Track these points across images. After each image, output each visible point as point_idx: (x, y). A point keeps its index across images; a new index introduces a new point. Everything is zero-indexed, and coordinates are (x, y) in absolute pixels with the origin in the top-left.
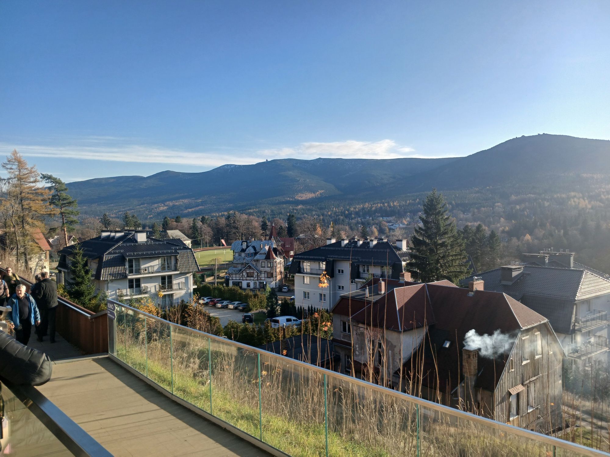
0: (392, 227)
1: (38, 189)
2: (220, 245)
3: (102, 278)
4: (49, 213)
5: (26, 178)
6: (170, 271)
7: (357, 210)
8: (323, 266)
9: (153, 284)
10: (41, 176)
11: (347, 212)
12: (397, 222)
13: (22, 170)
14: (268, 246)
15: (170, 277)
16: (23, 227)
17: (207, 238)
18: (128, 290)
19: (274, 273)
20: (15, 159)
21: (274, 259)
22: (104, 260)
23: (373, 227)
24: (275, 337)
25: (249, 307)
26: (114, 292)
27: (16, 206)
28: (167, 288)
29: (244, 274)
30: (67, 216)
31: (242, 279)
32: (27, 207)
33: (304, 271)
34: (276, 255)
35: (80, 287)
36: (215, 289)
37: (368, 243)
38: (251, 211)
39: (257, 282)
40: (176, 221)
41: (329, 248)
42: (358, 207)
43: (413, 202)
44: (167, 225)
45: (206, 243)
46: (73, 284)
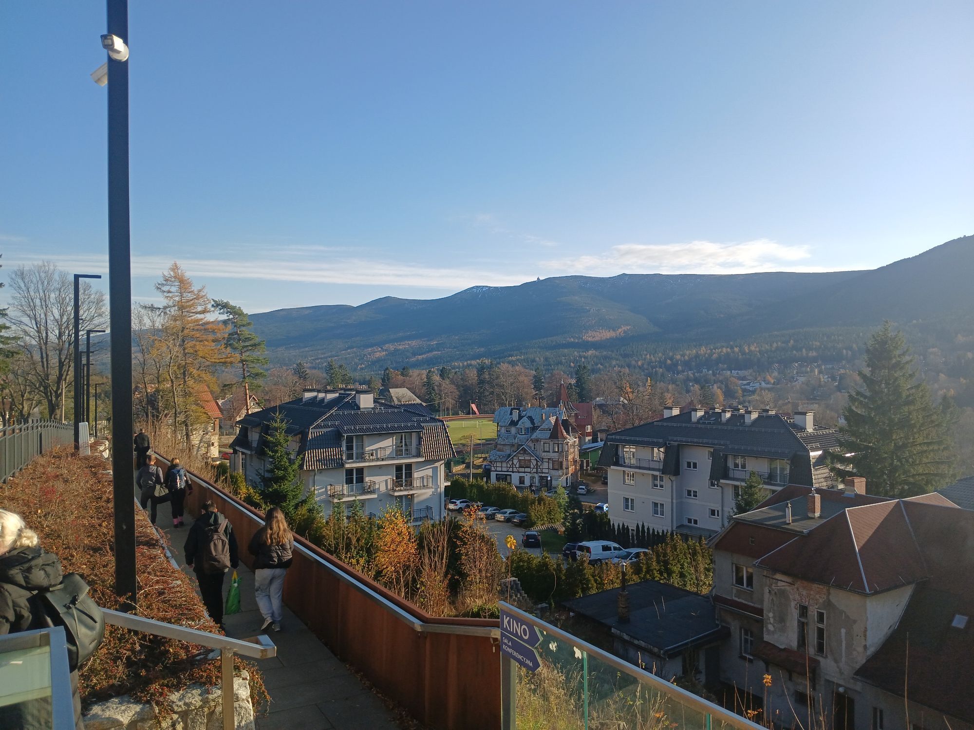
0: (747, 387)
1: (208, 323)
2: (469, 413)
3: (306, 466)
4: (223, 360)
5: (190, 306)
6: (409, 458)
7: (686, 358)
8: (659, 453)
9: (385, 478)
10: (213, 303)
11: (669, 362)
12: (756, 379)
13: (185, 295)
14: (555, 417)
15: (409, 467)
16: (185, 382)
17: (450, 402)
18: (345, 486)
19: (564, 463)
20: (175, 277)
21: (565, 438)
22: (310, 436)
23: (715, 386)
24: (596, 581)
25: (531, 520)
26: (324, 489)
27: (176, 349)
28: (404, 484)
29: (515, 461)
30: (252, 365)
31: (511, 469)
32: (192, 351)
33: (625, 463)
34: (568, 433)
35: (280, 486)
36: (472, 486)
37: (743, 416)
38: (514, 358)
39: (536, 475)
40: (402, 374)
41: (670, 424)
42: (688, 353)
43: (783, 345)
44: (388, 379)
45: (448, 409)
46: (270, 480)
